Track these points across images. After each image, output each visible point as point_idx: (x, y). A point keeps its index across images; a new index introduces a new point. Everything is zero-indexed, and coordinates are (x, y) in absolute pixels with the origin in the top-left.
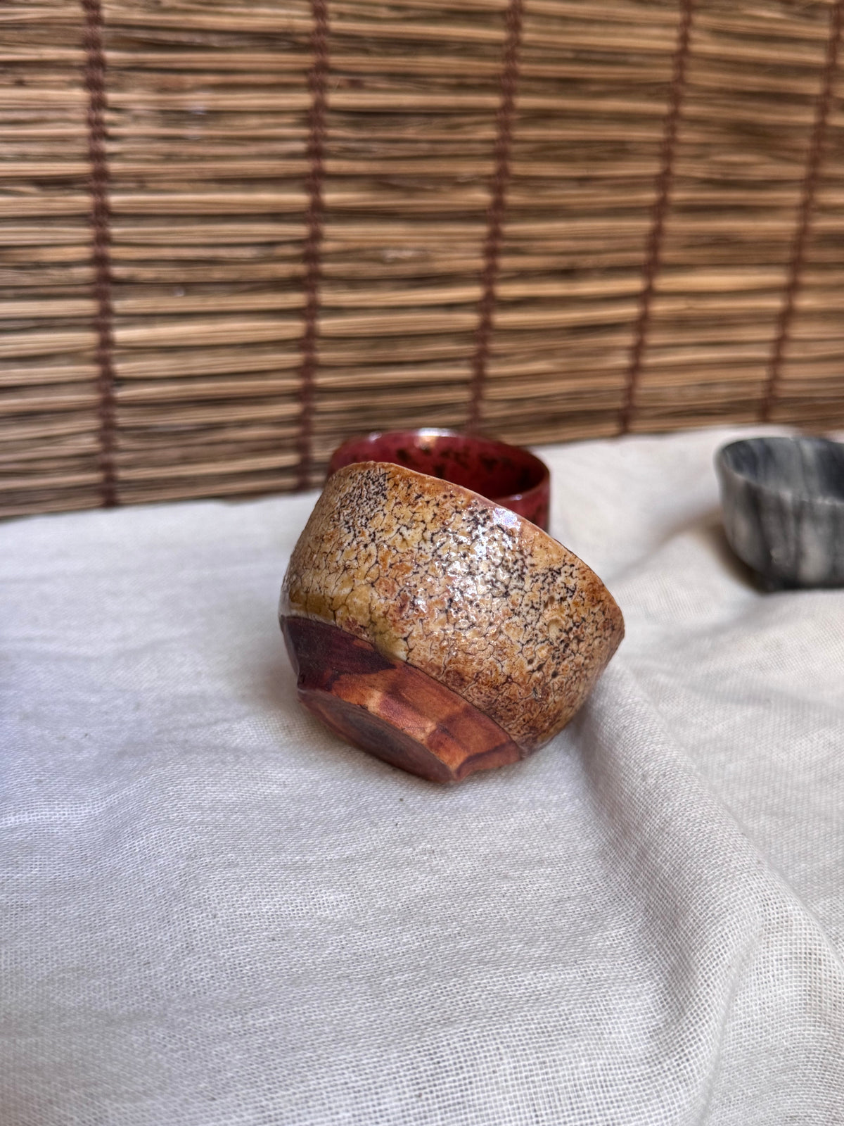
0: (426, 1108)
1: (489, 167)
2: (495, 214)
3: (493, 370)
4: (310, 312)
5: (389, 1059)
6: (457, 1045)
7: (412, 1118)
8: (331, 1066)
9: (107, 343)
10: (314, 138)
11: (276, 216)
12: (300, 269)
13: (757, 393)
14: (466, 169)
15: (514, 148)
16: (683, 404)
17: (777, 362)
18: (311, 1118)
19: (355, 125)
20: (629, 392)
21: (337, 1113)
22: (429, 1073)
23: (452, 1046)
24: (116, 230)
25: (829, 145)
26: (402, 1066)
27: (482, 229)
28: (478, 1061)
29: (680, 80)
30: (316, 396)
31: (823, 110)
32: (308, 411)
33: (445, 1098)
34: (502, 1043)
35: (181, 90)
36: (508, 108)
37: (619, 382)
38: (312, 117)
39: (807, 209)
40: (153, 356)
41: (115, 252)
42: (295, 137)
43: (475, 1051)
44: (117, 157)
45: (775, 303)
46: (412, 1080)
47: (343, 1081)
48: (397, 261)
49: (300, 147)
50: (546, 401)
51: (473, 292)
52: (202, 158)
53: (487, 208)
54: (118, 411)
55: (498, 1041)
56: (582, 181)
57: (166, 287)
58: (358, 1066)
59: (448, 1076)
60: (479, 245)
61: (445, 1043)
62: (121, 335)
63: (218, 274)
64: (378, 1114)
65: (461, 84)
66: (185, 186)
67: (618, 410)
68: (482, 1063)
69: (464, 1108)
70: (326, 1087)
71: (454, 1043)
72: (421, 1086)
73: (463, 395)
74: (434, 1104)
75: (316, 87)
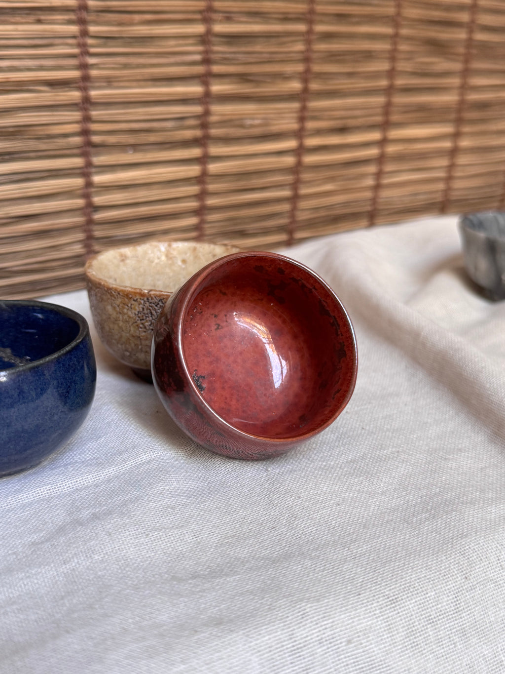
0: (471, 584)
1: (300, 68)
2: (303, 96)
3: (303, 191)
4: (203, 160)
5: (442, 560)
6: (475, 547)
7: (465, 591)
8: (412, 568)
9: (89, 184)
10: (206, 52)
11: (184, 101)
12: (198, 133)
13: (439, 197)
14: (289, 69)
15: (315, 56)
16: (402, 206)
17: (449, 179)
18: (415, 598)
19: (229, 44)
20: (374, 200)
21: (427, 593)
22: (466, 565)
23: (472, 548)
24: (94, 113)
25: (474, 51)
26: (451, 563)
27: (296, 105)
28: (489, 555)
29: (398, 14)
30: (206, 212)
31: (471, 31)
32: (202, 222)
33: (479, 577)
34: (498, 543)
35: (131, 24)
36: (310, 32)
37: (368, 194)
38: (204, 39)
39: (464, 88)
40: (115, 191)
41: (94, 127)
42: (195, 52)
43: (485, 550)
44: (95, 66)
45: (447, 144)
46: (458, 570)
47: (423, 575)
48: (252, 126)
49: (198, 57)
50: (332, 208)
51: (292, 144)
52: (144, 66)
53: (299, 92)
54: (95, 227)
55: (496, 542)
56: (350, 75)
57: (122, 147)
58: (427, 566)
59: (476, 565)
60: (295, 115)
61: (467, 547)
62: (97, 179)
63: (152, 138)
64: (448, 591)
65: (286, 18)
66: (134, 84)
67: (368, 212)
68: (491, 556)
69: (488, 582)
70: (416, 580)
71: (473, 547)
72: (464, 572)
73: (286, 207)
74: (474, 581)
75: (206, 21)
